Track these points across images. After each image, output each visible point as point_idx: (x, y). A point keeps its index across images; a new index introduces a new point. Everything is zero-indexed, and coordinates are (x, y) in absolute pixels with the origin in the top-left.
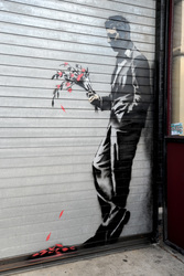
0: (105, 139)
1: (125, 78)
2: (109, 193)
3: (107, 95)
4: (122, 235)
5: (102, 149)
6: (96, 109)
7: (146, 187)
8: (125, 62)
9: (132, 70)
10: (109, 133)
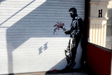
0: (69, 42)
1: (75, 25)
2: (70, 57)
3: (70, 30)
4: (73, 68)
5: (68, 45)
6: (66, 34)
7: (81, 56)
8: (75, 20)
9: (77, 22)
10: (70, 41)
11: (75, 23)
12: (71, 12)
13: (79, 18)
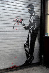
5: (27, 40)
11: (33, 19)
13: (36, 15)
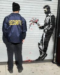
1: (48, 21)
4: (45, 59)
5: (41, 39)
6: (40, 29)
8: (48, 17)
9: (50, 19)
10: (43, 35)
11: (49, 19)
12: (45, 9)
13: (52, 15)
